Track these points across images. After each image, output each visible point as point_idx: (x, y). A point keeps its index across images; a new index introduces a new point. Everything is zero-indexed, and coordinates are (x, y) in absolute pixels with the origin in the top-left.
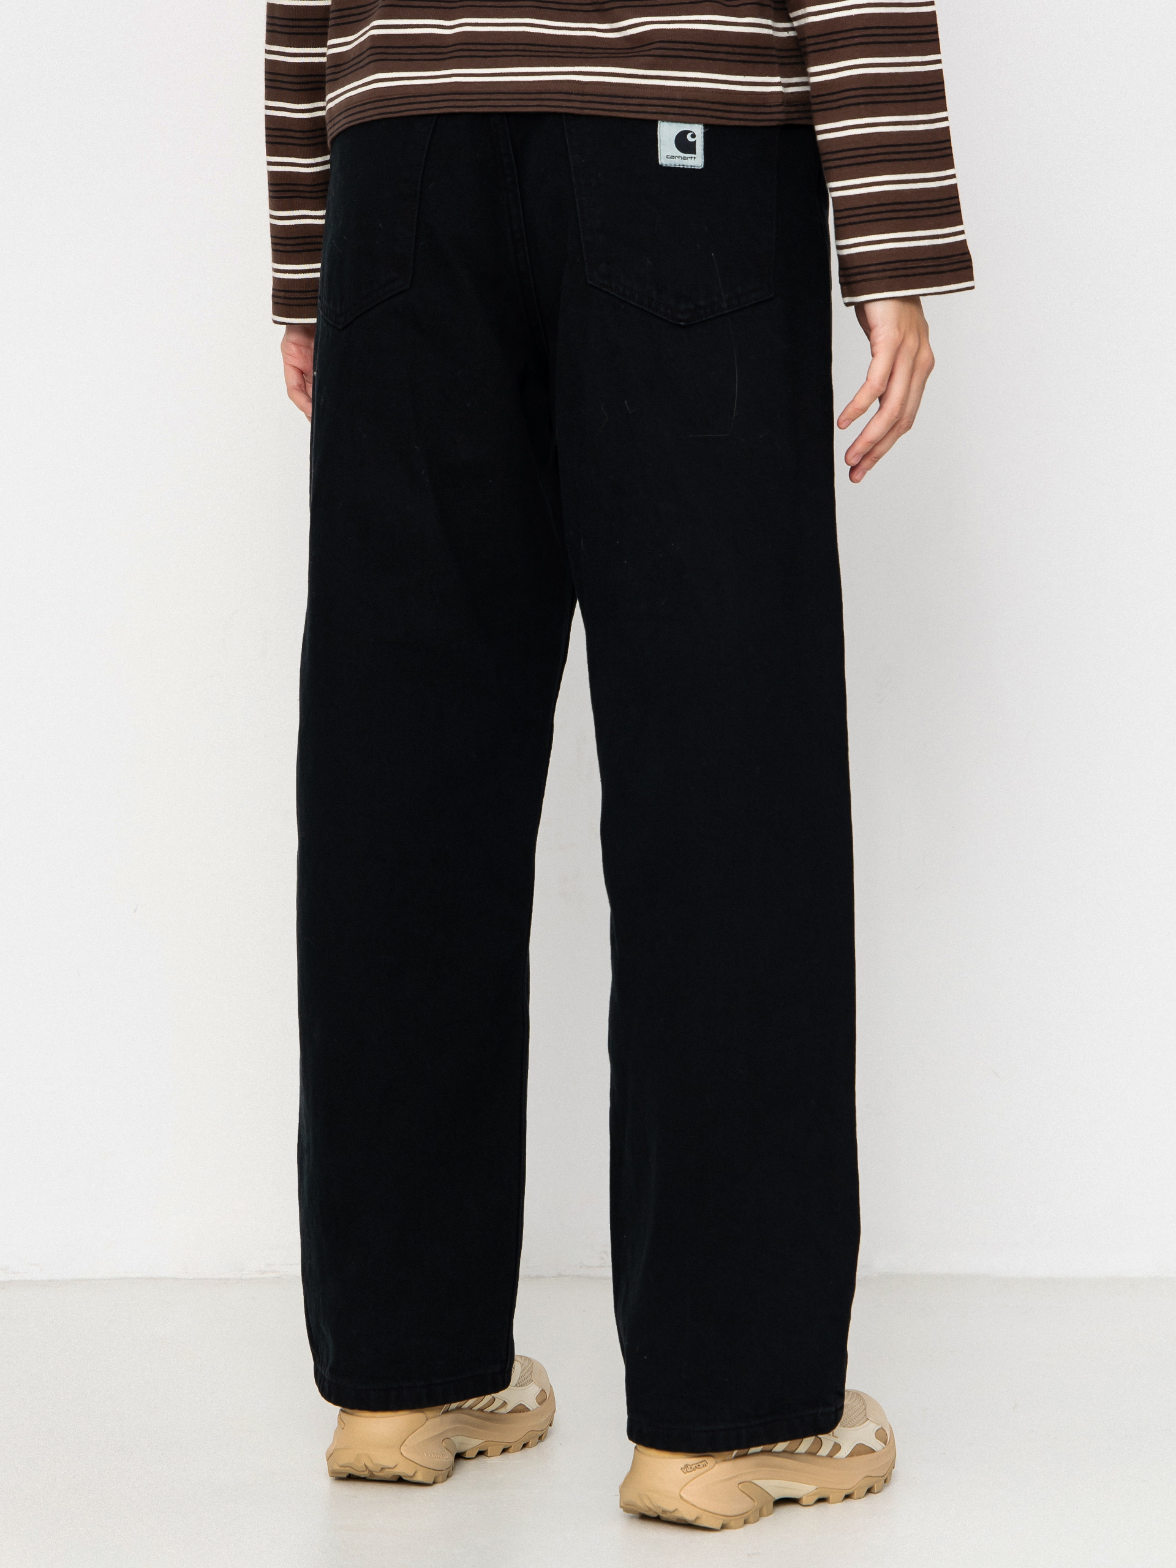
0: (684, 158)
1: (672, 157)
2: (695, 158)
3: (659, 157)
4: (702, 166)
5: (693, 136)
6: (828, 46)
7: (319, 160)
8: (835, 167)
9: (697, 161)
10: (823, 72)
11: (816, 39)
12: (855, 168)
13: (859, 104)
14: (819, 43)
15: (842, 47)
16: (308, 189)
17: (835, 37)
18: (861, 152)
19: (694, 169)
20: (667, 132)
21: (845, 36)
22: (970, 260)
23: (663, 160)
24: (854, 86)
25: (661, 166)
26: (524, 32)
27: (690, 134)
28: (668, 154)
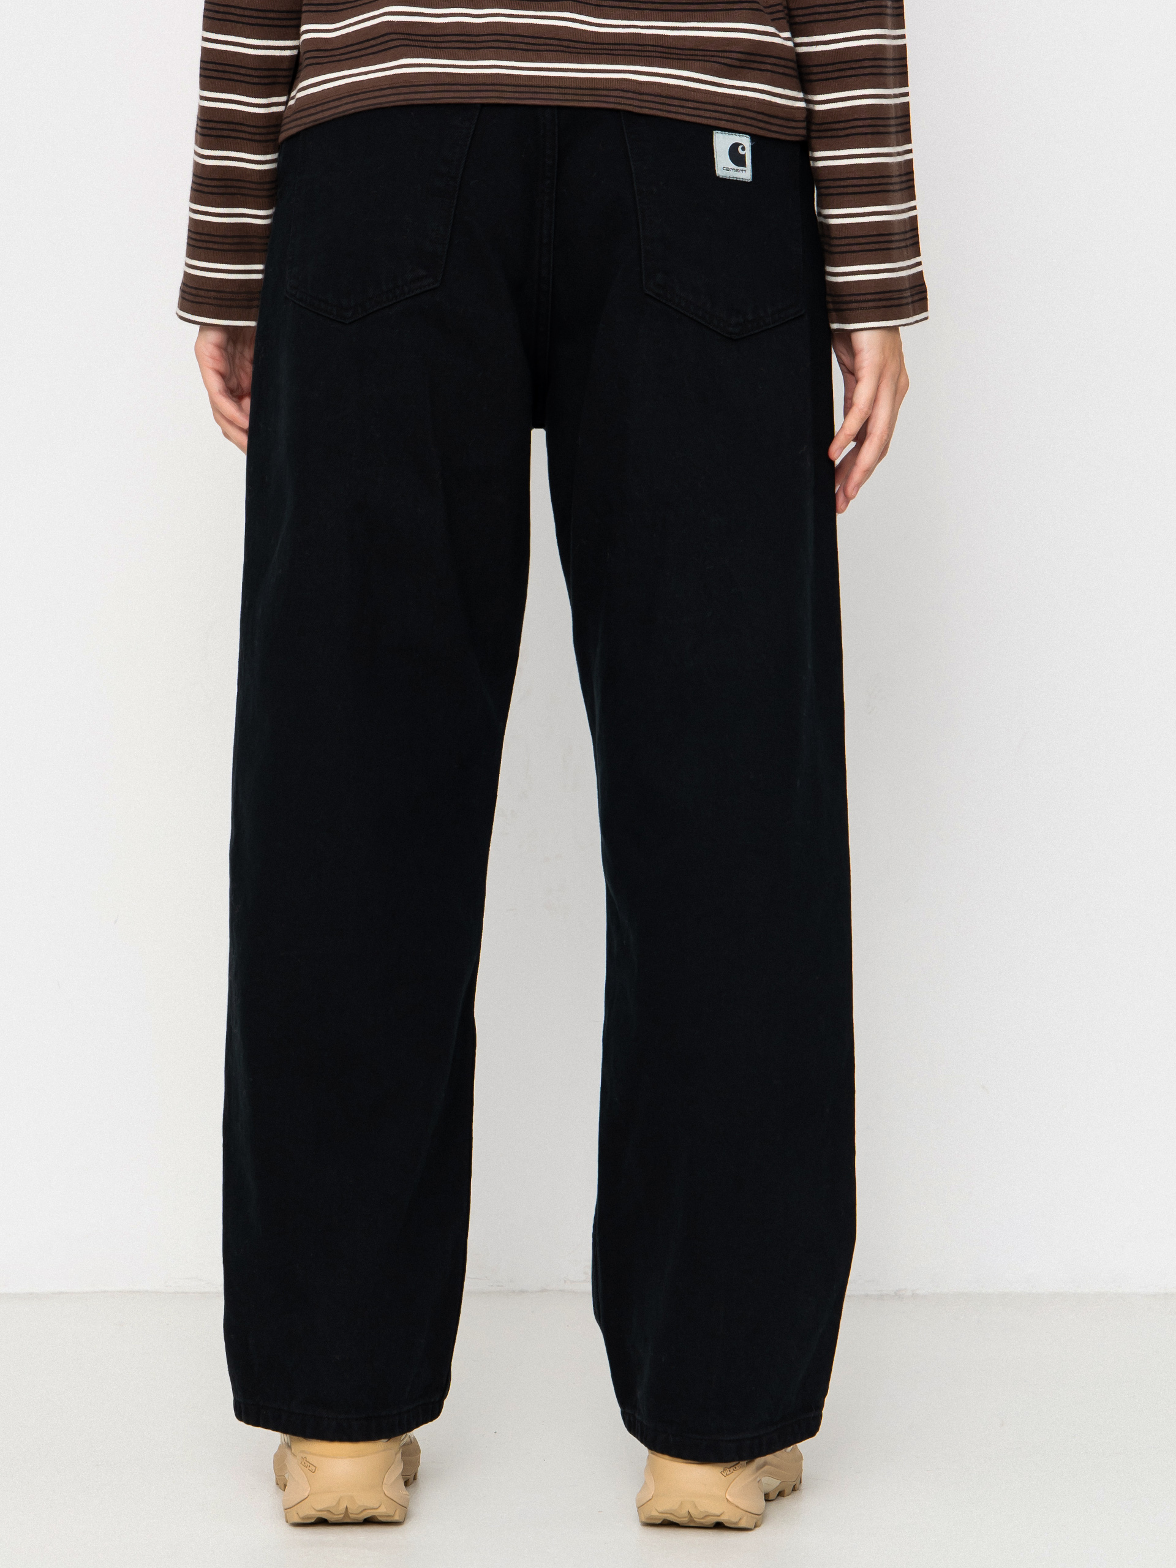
0: (737, 171)
1: (728, 169)
2: (745, 171)
3: (716, 169)
4: (751, 180)
5: (743, 149)
6: (836, 75)
7: (269, 157)
8: (837, 194)
9: (745, 174)
10: (828, 101)
11: (825, 67)
12: (858, 197)
13: (866, 134)
14: (827, 72)
15: (851, 76)
16: (253, 186)
17: (844, 66)
18: (865, 182)
19: (745, 182)
20: (722, 142)
21: (854, 66)
22: (926, 291)
23: (720, 172)
24: (863, 116)
25: (718, 177)
26: (566, 27)
27: (740, 147)
28: (724, 166)
